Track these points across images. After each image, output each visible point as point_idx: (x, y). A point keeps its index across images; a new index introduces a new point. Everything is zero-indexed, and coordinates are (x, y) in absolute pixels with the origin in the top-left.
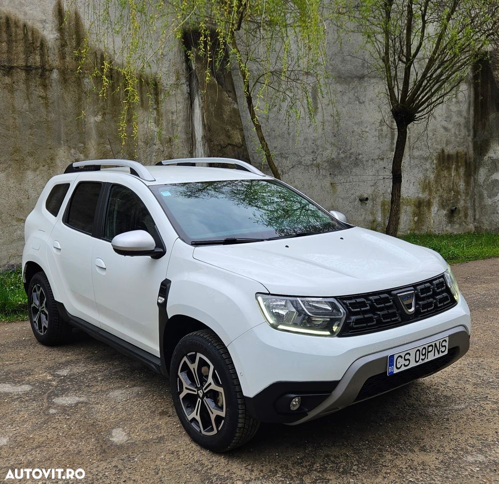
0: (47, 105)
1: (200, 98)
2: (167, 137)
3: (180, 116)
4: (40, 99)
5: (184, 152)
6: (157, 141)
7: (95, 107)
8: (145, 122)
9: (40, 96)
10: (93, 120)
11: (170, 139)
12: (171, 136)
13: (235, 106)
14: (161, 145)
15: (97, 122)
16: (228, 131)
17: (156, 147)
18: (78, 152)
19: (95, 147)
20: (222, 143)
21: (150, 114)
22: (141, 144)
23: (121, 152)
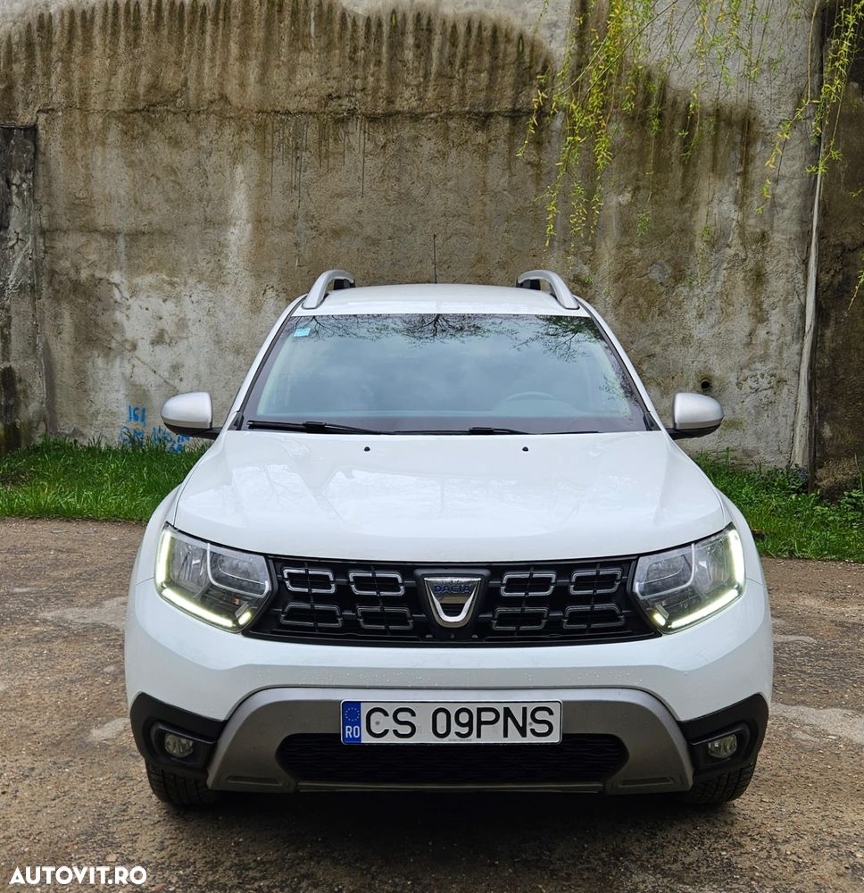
0: (538, 178)
2: (758, 230)
3: (792, 187)
4: (529, 167)
5: (791, 261)
6: (734, 239)
7: (622, 175)
8: (716, 201)
9: (529, 163)
10: (615, 200)
11: (763, 236)
12: (766, 228)
14: (741, 248)
15: (620, 205)
17: (731, 252)
18: (580, 261)
19: (613, 252)
21: (727, 185)
22: (700, 245)
23: (660, 261)
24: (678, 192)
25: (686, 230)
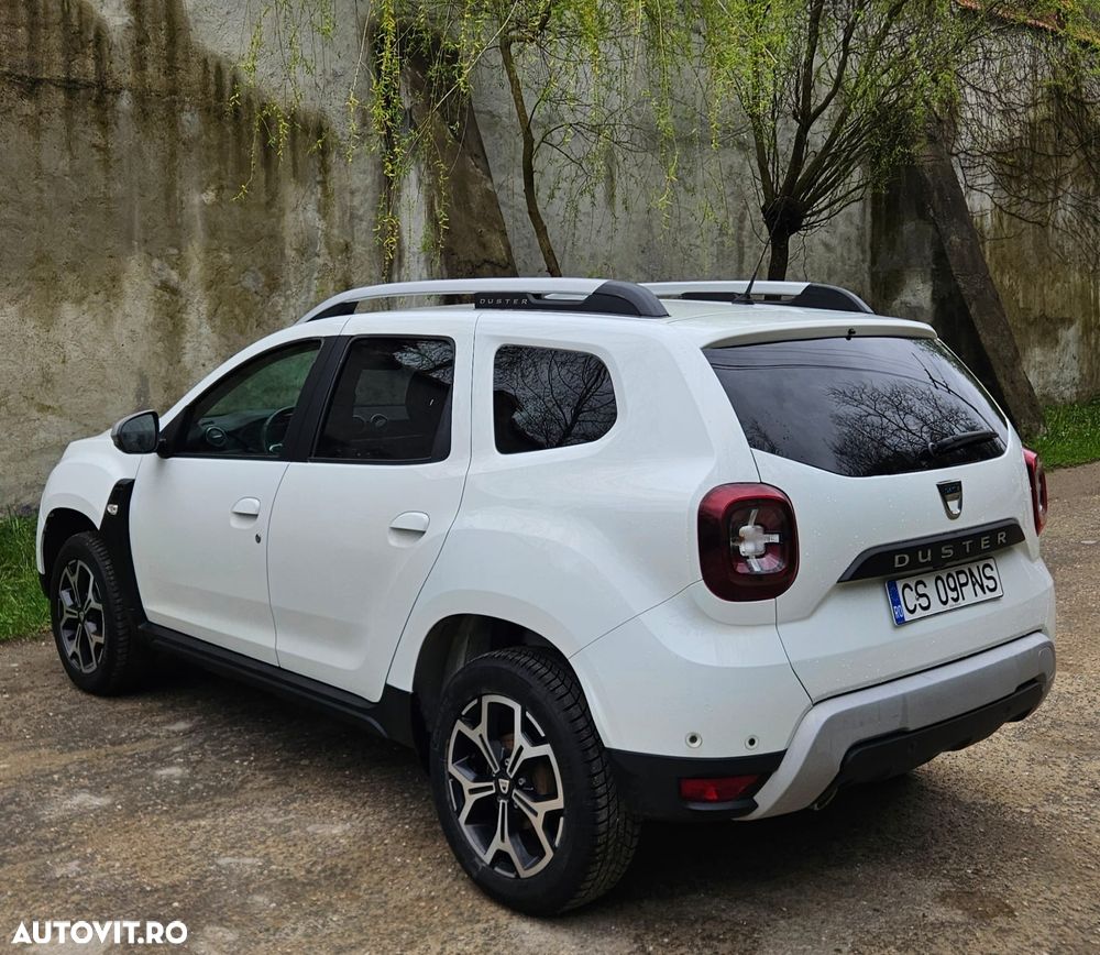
0: (106, 165)
1: (423, 166)
2: (342, 241)
3: (366, 200)
4: (94, 150)
5: (373, 272)
6: (321, 248)
7: (203, 172)
8: (301, 208)
9: (94, 146)
10: (199, 199)
11: (347, 246)
12: (349, 240)
13: (489, 185)
14: (329, 258)
15: (205, 204)
16: (480, 235)
17: (320, 261)
18: (166, 265)
19: (201, 256)
20: (473, 258)
21: (309, 193)
22: (290, 253)
23: (252, 268)
24: (263, 195)
25: (275, 237)
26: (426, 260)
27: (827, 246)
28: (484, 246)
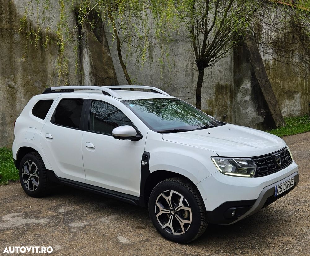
1: (88, 49)
3: (74, 60)
5: (76, 81)
7: (21, 52)
8: (53, 63)
10: (20, 60)
12: (68, 72)
13: (109, 55)
14: (62, 77)
15: (22, 62)
16: (106, 70)
17: (59, 78)
18: (10, 80)
19: (21, 77)
20: (103, 76)
21: (55, 58)
22: (50, 76)
23: (38, 81)
24: (40, 59)
25: (44, 71)
26: (90, 77)
27: (220, 71)
28: (107, 73)
